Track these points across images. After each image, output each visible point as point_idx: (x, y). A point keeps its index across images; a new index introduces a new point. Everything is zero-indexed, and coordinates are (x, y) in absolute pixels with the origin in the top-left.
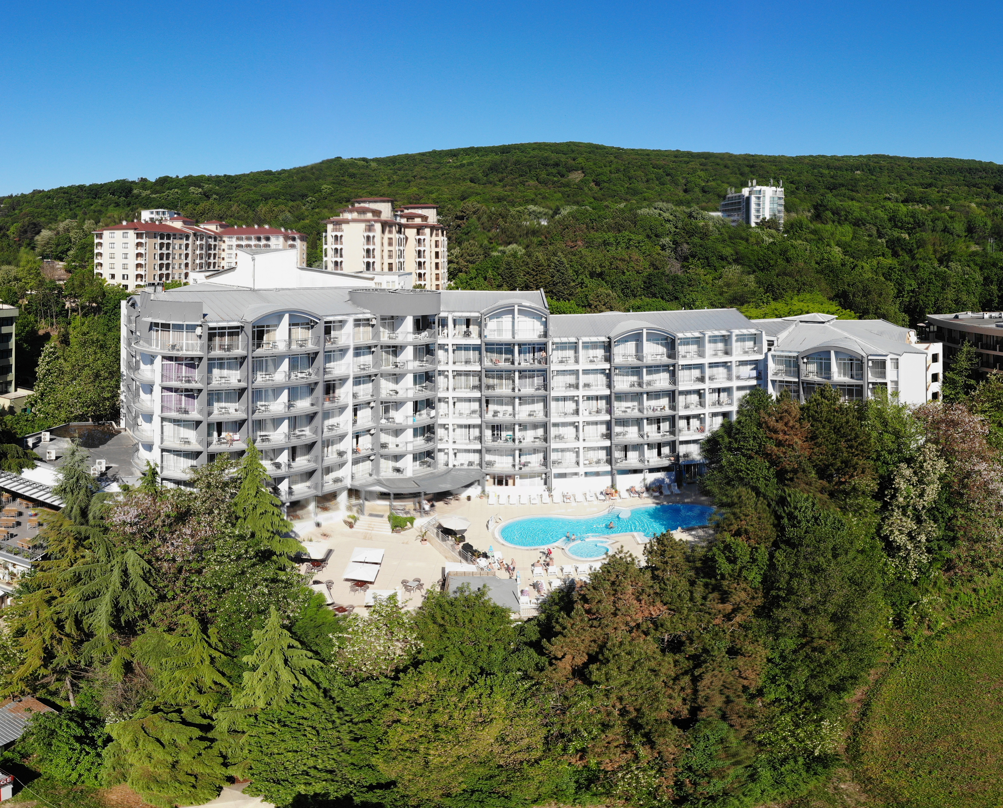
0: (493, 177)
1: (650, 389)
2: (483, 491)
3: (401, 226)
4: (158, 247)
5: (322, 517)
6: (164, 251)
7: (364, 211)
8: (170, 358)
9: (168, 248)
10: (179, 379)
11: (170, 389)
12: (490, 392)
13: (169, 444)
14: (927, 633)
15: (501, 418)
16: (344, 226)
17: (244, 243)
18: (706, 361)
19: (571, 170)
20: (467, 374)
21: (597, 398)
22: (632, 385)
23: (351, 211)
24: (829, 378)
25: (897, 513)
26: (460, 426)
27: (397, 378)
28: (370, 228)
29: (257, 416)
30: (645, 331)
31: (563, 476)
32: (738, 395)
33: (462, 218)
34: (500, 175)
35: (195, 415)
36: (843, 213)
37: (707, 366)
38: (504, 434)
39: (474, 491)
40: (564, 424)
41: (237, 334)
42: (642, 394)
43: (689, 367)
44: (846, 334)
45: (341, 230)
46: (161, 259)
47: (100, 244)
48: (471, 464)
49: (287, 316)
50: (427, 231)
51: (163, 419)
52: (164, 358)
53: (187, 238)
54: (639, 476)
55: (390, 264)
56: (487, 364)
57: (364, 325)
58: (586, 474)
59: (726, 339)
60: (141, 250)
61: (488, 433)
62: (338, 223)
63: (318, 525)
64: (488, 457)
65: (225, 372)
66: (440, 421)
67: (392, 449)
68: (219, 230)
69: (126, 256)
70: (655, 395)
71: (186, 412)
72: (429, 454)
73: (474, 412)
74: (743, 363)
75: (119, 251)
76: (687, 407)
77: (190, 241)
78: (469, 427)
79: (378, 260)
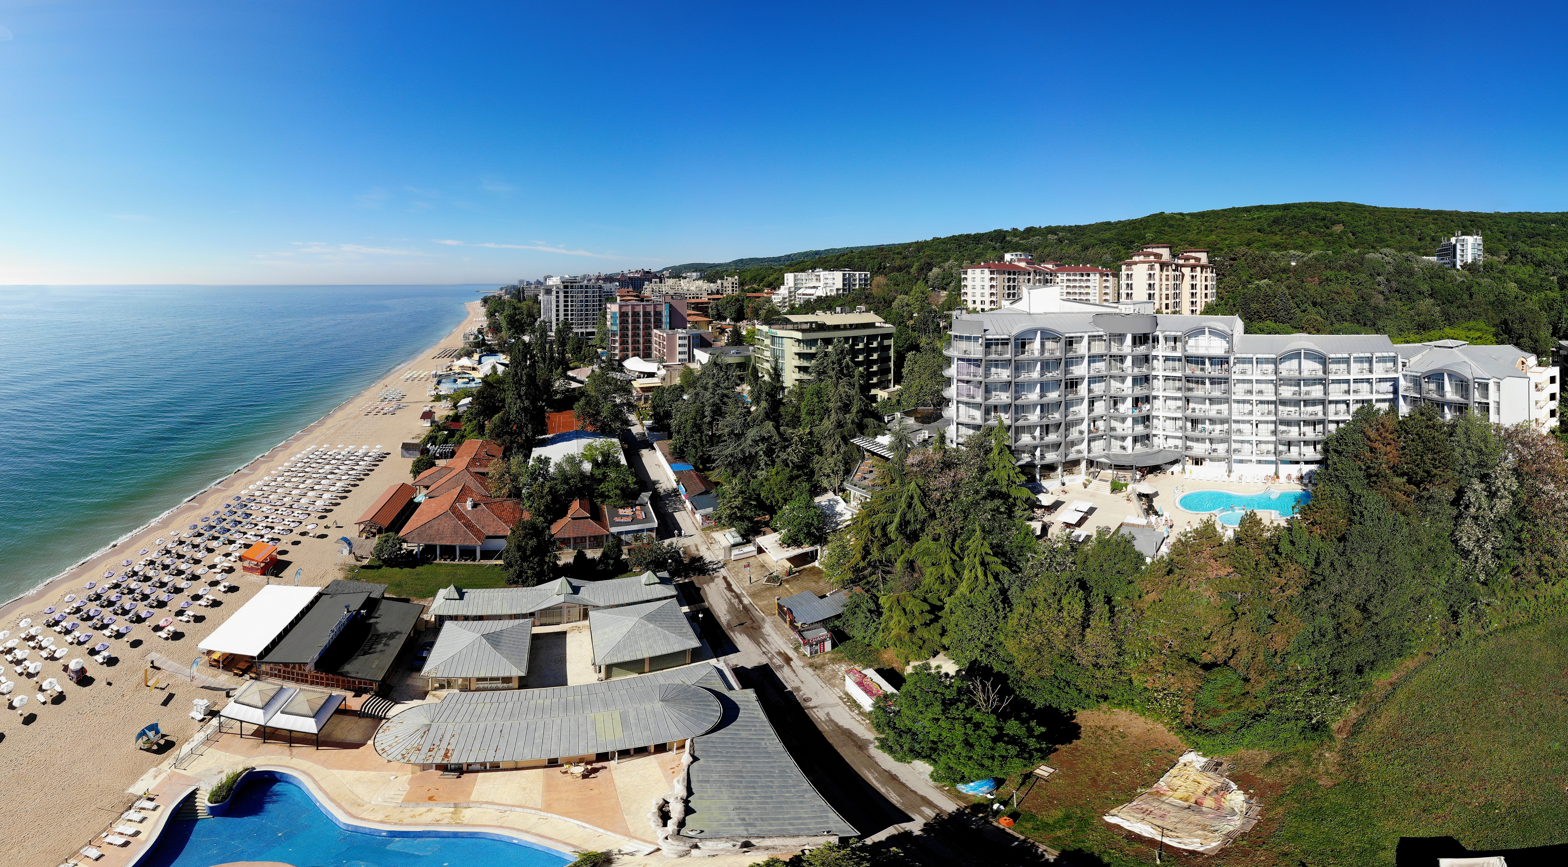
0: (1275, 228)
1: (1307, 397)
2: (1184, 469)
3: (1177, 266)
4: (1006, 281)
5: (1067, 479)
6: (1012, 284)
7: (1148, 255)
8: (962, 360)
9: (1014, 282)
10: (968, 374)
11: (962, 381)
12: (1189, 394)
13: (963, 419)
14: (1479, 631)
15: (1198, 414)
16: (1134, 267)
17: (1071, 278)
18: (1351, 377)
19: (1334, 223)
20: (1174, 379)
21: (1268, 402)
22: (1294, 394)
23: (1139, 255)
24: (1443, 396)
25: (1469, 521)
26: (1170, 418)
27: (1123, 379)
28: (1151, 268)
29: (1019, 402)
30: (1303, 351)
31: (1241, 461)
32: (1354, 408)
33: (1234, 259)
34: (1280, 227)
35: (979, 400)
36: (1529, 256)
37: (1352, 381)
38: (1200, 426)
39: (1176, 468)
40: (1244, 422)
41: (1007, 344)
42: (1300, 401)
43: (1339, 381)
44: (1466, 359)
45: (1131, 270)
46: (1009, 289)
47: (966, 279)
48: (1176, 447)
49: (1039, 332)
50: (1199, 269)
51: (958, 402)
52: (959, 359)
53: (1029, 274)
54: (1297, 466)
55: (1167, 295)
56: (1188, 372)
57: (1099, 340)
58: (1259, 462)
59: (1370, 360)
60: (994, 283)
61: (1189, 425)
62: (1129, 265)
63: (1063, 484)
64: (1189, 443)
65: (999, 370)
66: (1154, 413)
67: (1119, 432)
68: (1055, 268)
69: (983, 287)
70: (1314, 402)
71: (973, 397)
72: (1147, 437)
73: (1179, 408)
74: (1381, 380)
75: (978, 283)
76: (1336, 413)
77: (1031, 277)
78: (1175, 419)
79: (1157, 292)
